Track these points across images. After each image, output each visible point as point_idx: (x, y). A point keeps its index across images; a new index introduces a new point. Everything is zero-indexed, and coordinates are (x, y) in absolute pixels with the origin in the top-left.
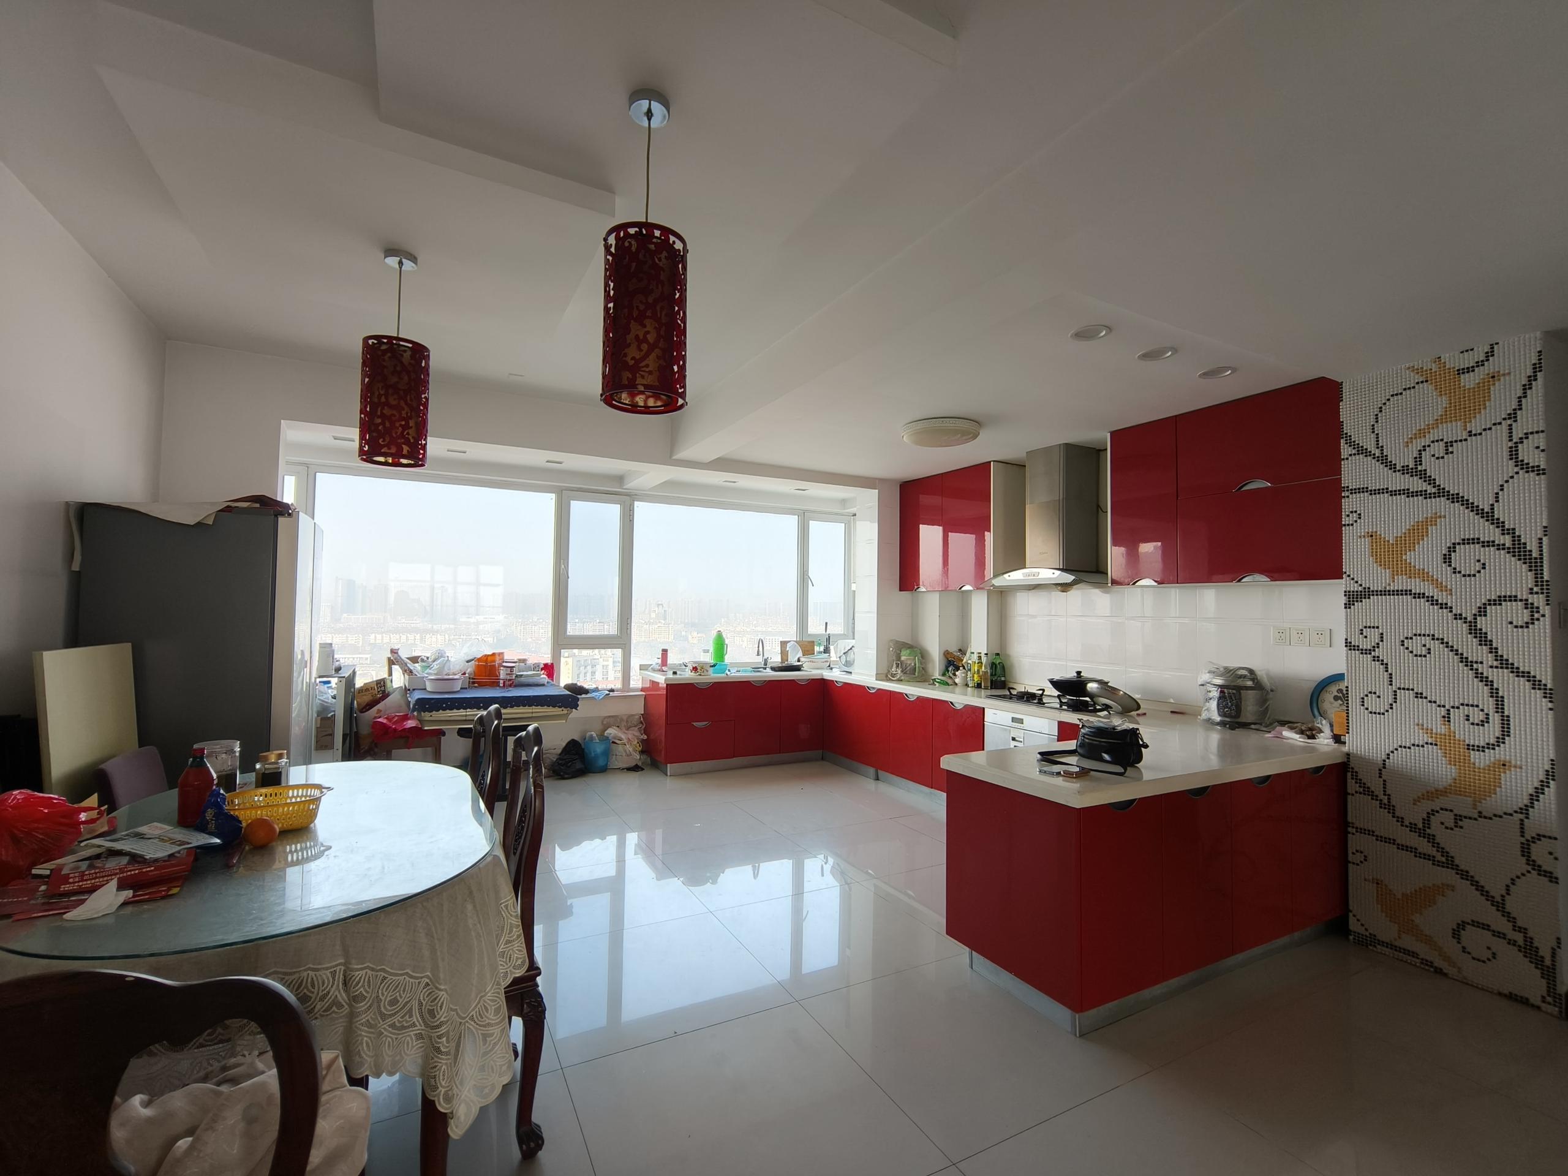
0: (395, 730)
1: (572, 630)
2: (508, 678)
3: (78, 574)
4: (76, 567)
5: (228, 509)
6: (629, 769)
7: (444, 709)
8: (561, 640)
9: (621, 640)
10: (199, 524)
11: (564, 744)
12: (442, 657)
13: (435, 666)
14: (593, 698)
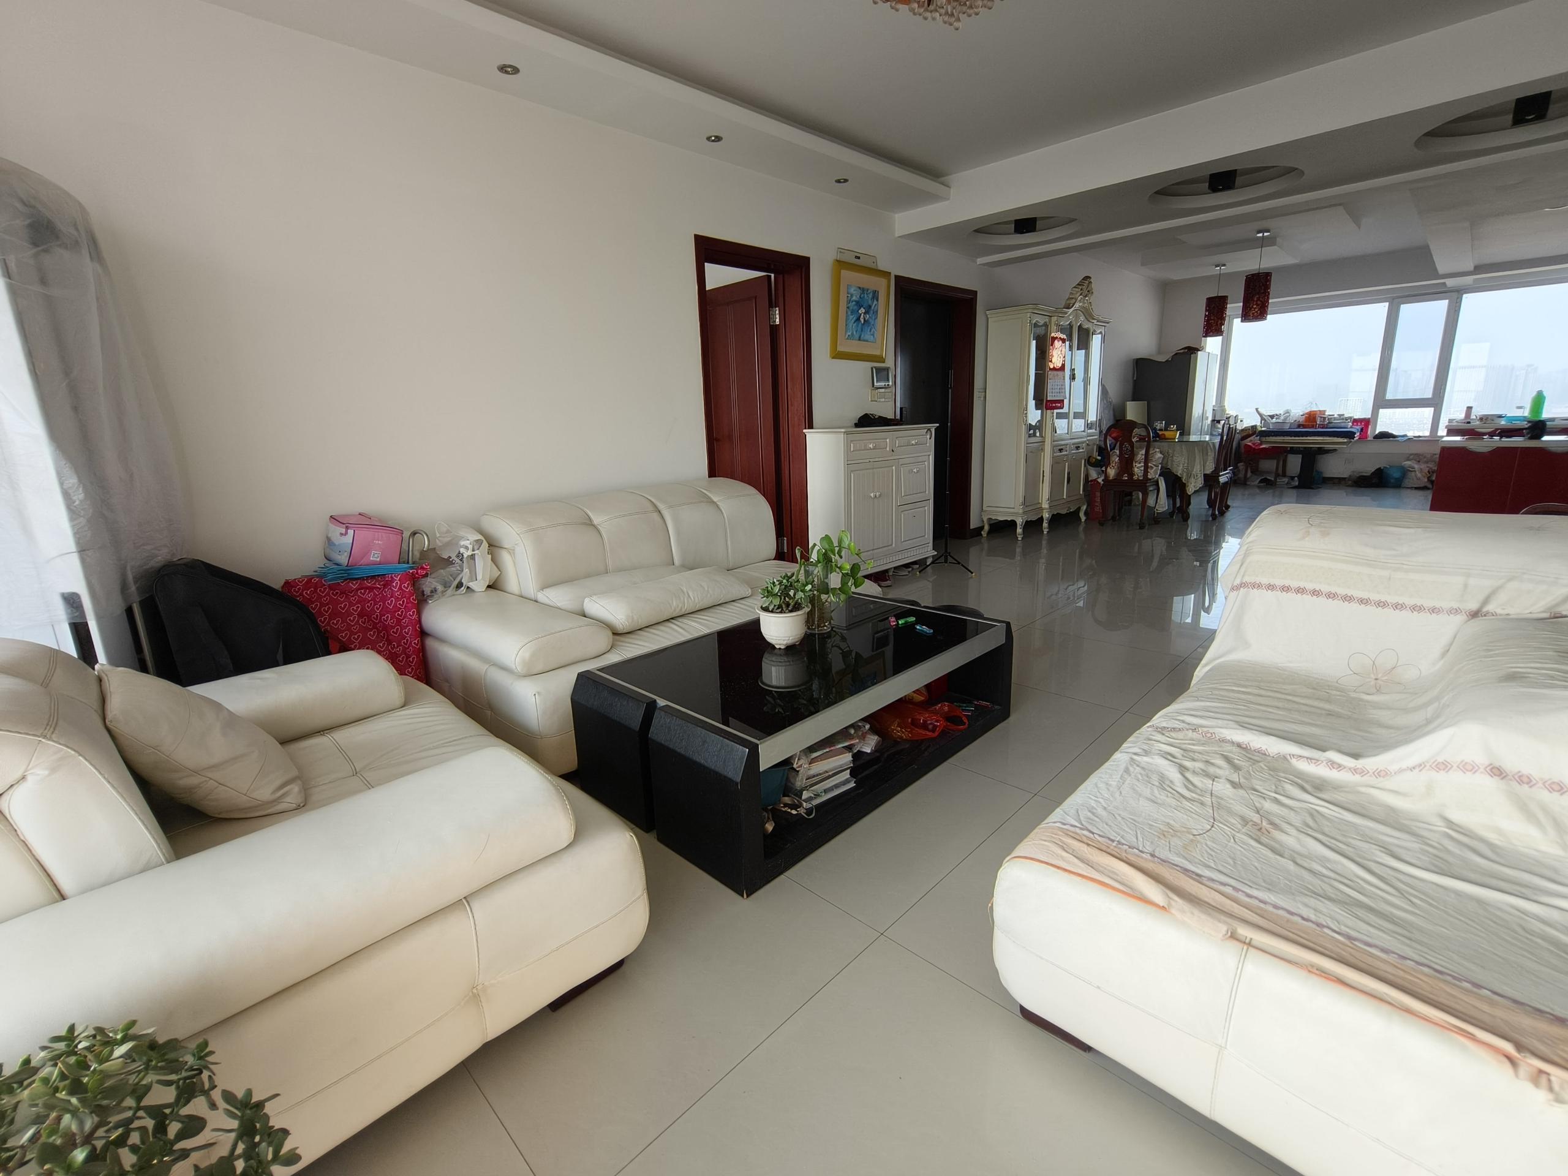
0: (1254, 449)
1: (1389, 396)
2: (1321, 423)
3: (1135, 381)
4: (1135, 379)
5: (1176, 354)
6: (1416, 488)
7: (1272, 436)
8: (1381, 401)
9: (1436, 401)
10: (1167, 361)
11: (1373, 470)
12: (1288, 413)
13: (1282, 418)
14: (1398, 440)
